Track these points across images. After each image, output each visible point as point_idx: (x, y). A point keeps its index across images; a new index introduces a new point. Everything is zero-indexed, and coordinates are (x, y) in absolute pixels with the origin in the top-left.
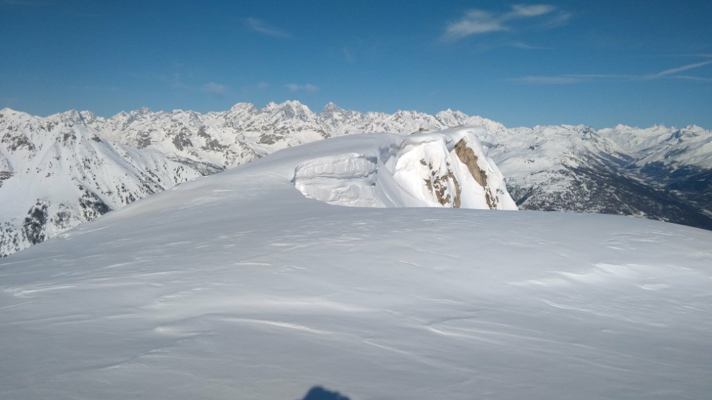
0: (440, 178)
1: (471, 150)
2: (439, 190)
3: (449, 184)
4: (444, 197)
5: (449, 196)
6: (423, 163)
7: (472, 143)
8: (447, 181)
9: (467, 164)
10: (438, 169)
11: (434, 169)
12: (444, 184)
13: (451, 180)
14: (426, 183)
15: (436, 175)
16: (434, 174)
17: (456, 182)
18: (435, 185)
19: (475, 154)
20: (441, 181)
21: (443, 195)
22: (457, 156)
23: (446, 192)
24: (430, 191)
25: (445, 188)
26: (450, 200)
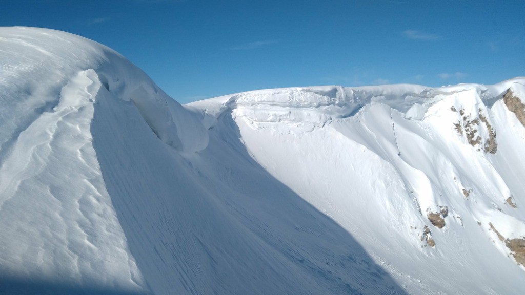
0: (470, 122)
1: (518, 99)
2: (469, 133)
3: (481, 128)
4: (474, 139)
5: (479, 138)
6: (453, 109)
7: (519, 93)
8: (478, 124)
9: (515, 112)
10: (469, 115)
11: (465, 115)
12: (475, 127)
13: (484, 124)
14: (455, 127)
15: (467, 120)
16: (465, 119)
17: (488, 126)
18: (466, 128)
19: (522, 103)
20: (471, 125)
21: (473, 137)
22: (504, 105)
23: (476, 135)
24: (459, 134)
25: (475, 131)
26: (481, 141)
